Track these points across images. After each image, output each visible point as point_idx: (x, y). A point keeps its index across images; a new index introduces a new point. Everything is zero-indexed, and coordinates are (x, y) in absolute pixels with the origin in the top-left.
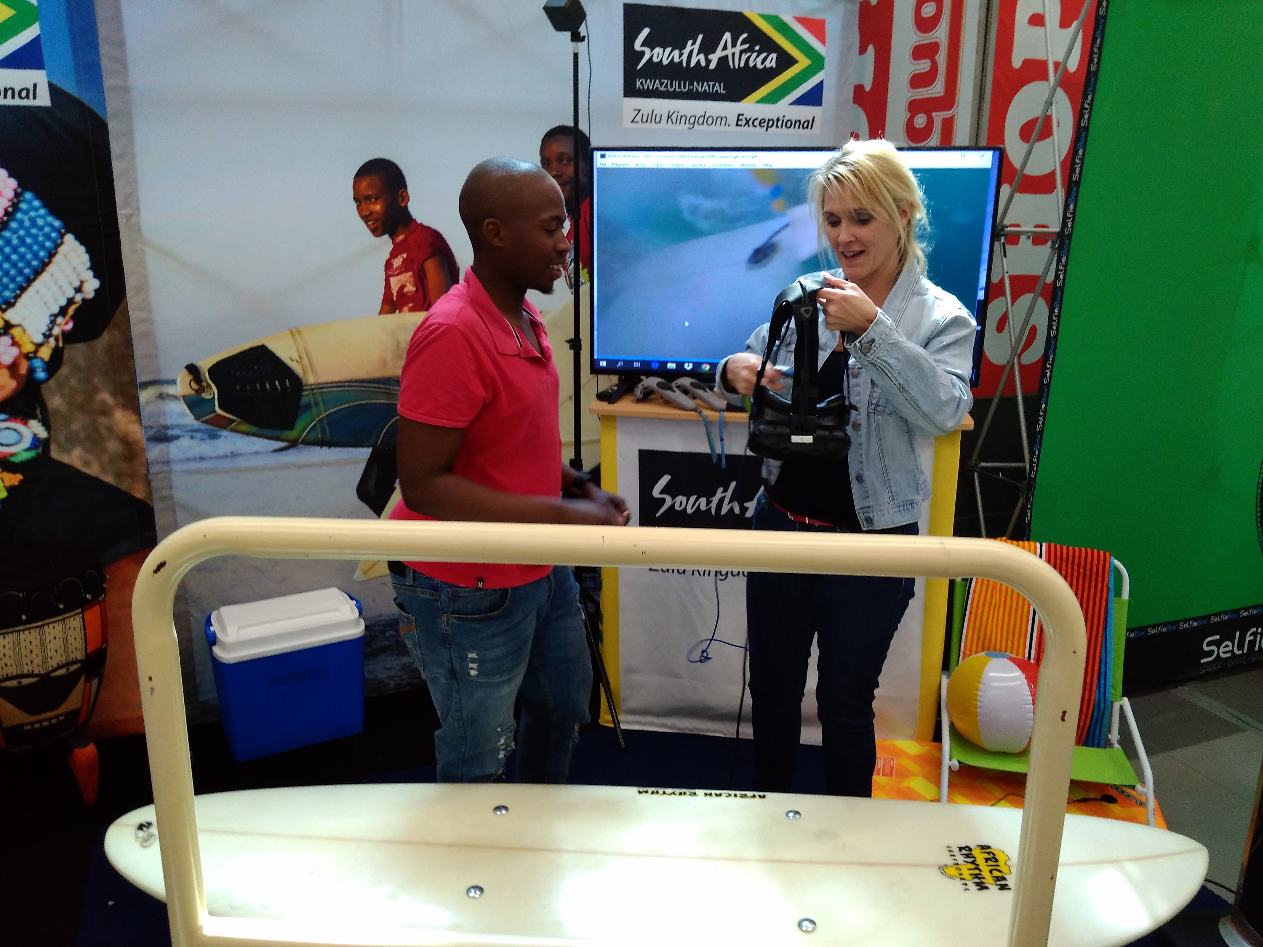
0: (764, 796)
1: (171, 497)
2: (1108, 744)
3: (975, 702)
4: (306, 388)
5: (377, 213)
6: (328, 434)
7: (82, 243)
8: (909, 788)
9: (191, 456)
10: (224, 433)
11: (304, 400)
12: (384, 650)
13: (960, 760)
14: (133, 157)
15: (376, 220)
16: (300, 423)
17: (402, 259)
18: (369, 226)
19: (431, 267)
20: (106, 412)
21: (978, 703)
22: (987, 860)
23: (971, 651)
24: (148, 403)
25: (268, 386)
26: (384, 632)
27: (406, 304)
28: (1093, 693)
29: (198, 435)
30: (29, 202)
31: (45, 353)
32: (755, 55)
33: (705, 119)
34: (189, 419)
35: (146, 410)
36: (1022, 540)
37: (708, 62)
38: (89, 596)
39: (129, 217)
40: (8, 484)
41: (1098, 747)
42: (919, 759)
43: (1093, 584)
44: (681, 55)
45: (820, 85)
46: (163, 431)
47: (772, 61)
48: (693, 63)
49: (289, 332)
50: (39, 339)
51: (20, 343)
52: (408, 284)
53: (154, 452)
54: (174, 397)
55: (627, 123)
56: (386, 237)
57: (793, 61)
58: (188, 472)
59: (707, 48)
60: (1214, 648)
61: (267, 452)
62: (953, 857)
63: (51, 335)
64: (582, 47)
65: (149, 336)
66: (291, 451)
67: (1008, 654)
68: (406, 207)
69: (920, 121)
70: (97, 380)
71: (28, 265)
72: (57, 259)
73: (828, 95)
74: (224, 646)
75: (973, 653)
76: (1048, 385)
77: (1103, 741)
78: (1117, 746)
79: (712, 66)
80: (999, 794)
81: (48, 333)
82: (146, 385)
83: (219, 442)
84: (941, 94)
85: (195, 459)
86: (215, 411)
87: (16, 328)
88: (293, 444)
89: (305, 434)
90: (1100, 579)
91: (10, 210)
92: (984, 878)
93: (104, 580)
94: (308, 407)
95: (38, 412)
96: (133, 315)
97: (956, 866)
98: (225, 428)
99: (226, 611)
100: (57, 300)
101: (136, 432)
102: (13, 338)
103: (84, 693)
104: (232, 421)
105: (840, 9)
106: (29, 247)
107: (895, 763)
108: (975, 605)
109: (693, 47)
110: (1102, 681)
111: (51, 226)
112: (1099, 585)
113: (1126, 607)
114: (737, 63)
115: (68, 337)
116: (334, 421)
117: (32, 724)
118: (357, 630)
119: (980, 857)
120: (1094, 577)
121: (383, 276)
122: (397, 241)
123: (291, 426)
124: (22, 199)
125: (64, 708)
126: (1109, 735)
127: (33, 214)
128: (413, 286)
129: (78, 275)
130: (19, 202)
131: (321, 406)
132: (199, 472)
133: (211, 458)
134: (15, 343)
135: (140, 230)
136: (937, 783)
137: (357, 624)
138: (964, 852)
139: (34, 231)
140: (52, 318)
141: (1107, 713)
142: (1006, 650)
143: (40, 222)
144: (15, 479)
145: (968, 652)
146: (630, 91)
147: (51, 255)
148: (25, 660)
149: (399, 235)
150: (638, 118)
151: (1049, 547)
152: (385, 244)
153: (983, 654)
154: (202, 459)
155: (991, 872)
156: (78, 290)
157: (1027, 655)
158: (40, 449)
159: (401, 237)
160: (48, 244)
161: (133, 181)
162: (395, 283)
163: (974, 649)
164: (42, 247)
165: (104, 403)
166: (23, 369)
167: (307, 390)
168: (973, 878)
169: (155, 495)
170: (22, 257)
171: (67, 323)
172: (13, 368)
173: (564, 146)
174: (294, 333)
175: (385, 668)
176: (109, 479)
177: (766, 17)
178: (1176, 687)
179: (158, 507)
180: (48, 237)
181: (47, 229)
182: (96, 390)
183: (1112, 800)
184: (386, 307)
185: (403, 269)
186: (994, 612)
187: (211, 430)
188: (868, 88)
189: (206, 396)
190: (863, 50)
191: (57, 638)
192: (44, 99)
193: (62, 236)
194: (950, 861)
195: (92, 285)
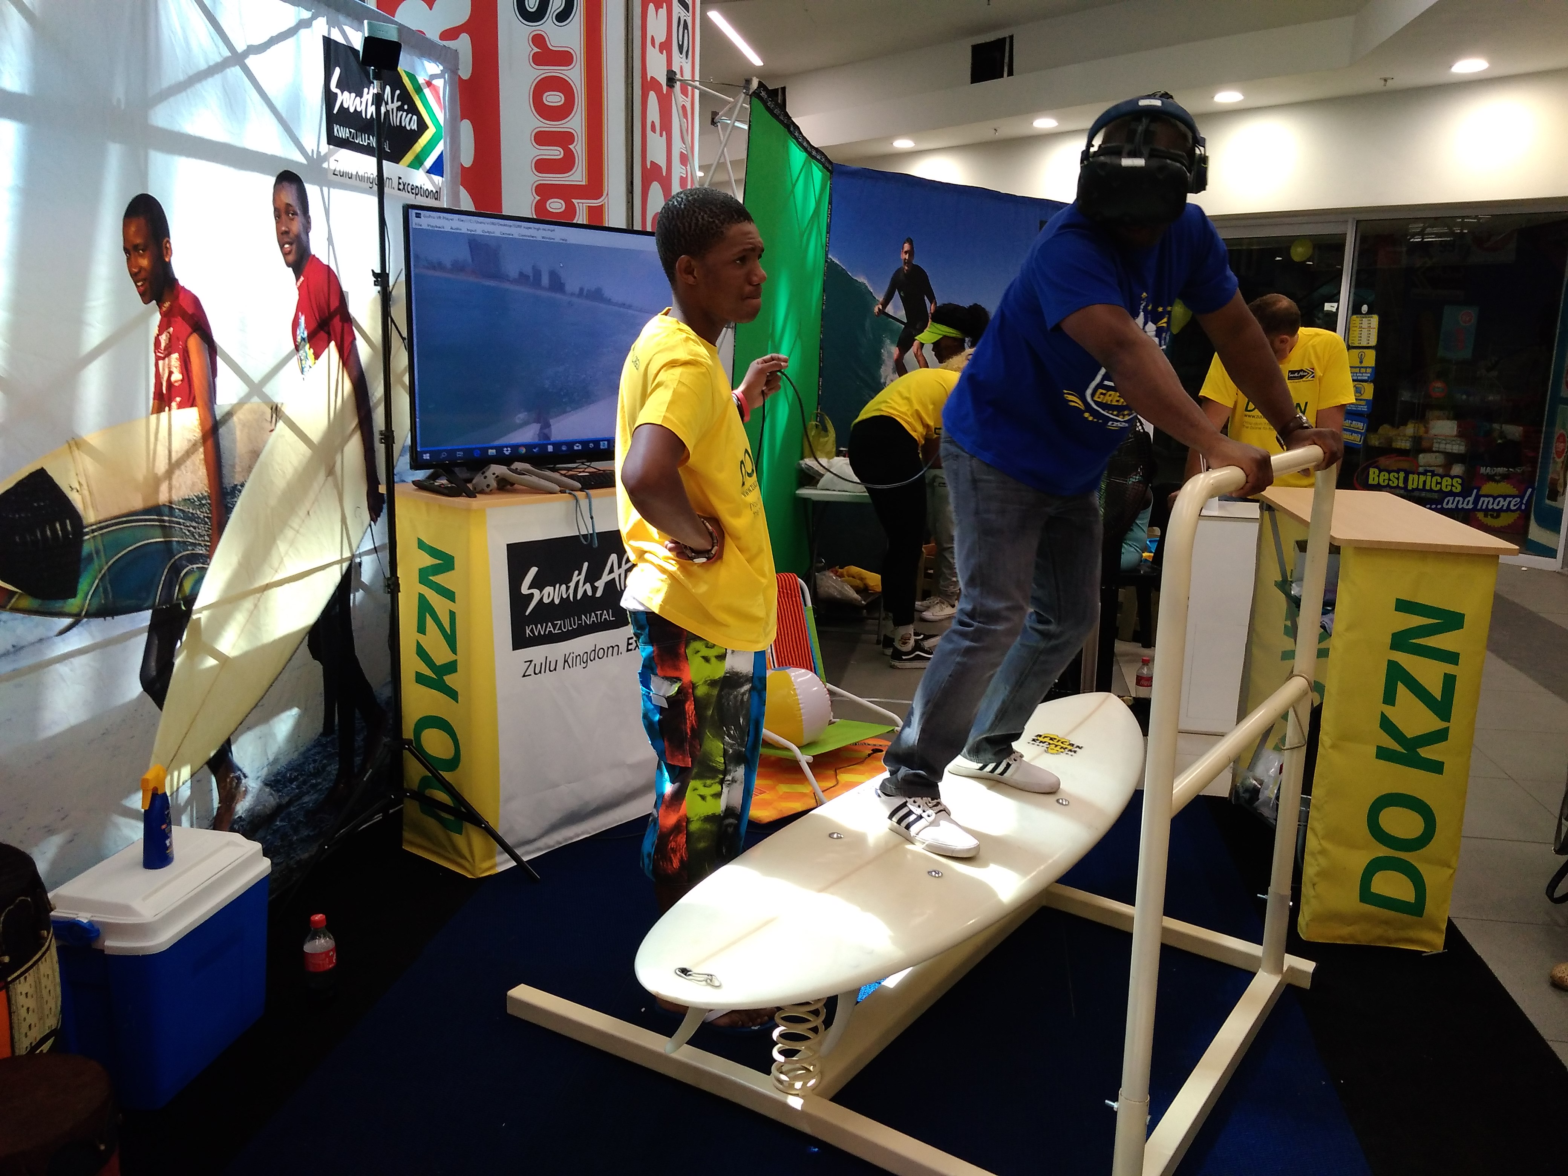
4: (86, 530)
5: (143, 269)
6: (110, 597)
11: (85, 550)
15: (144, 280)
16: (83, 586)
17: (169, 335)
18: (137, 286)
19: (194, 347)
25: (48, 533)
27: (174, 399)
32: (405, 114)
44: (360, 102)
45: (441, 157)
47: (414, 122)
48: (369, 115)
49: (67, 446)
52: (175, 370)
55: (332, 176)
56: (154, 305)
57: (425, 126)
61: (52, 637)
69: (556, 205)
84: (582, 183)
88: (77, 619)
89: (88, 600)
90: (797, 594)
94: (90, 557)
98: (4, 607)
109: (368, 96)
112: (798, 599)
113: (812, 613)
114: (395, 120)
116: (114, 579)
121: (154, 360)
122: (164, 311)
123: (72, 592)
128: (180, 373)
131: (102, 553)
146: (331, 138)
149: (165, 302)
150: (338, 171)
159: (167, 304)
162: (164, 369)
167: (87, 533)
173: (290, 196)
174: (73, 446)
177: (407, 75)
184: (156, 404)
185: (170, 349)
188: (467, 164)
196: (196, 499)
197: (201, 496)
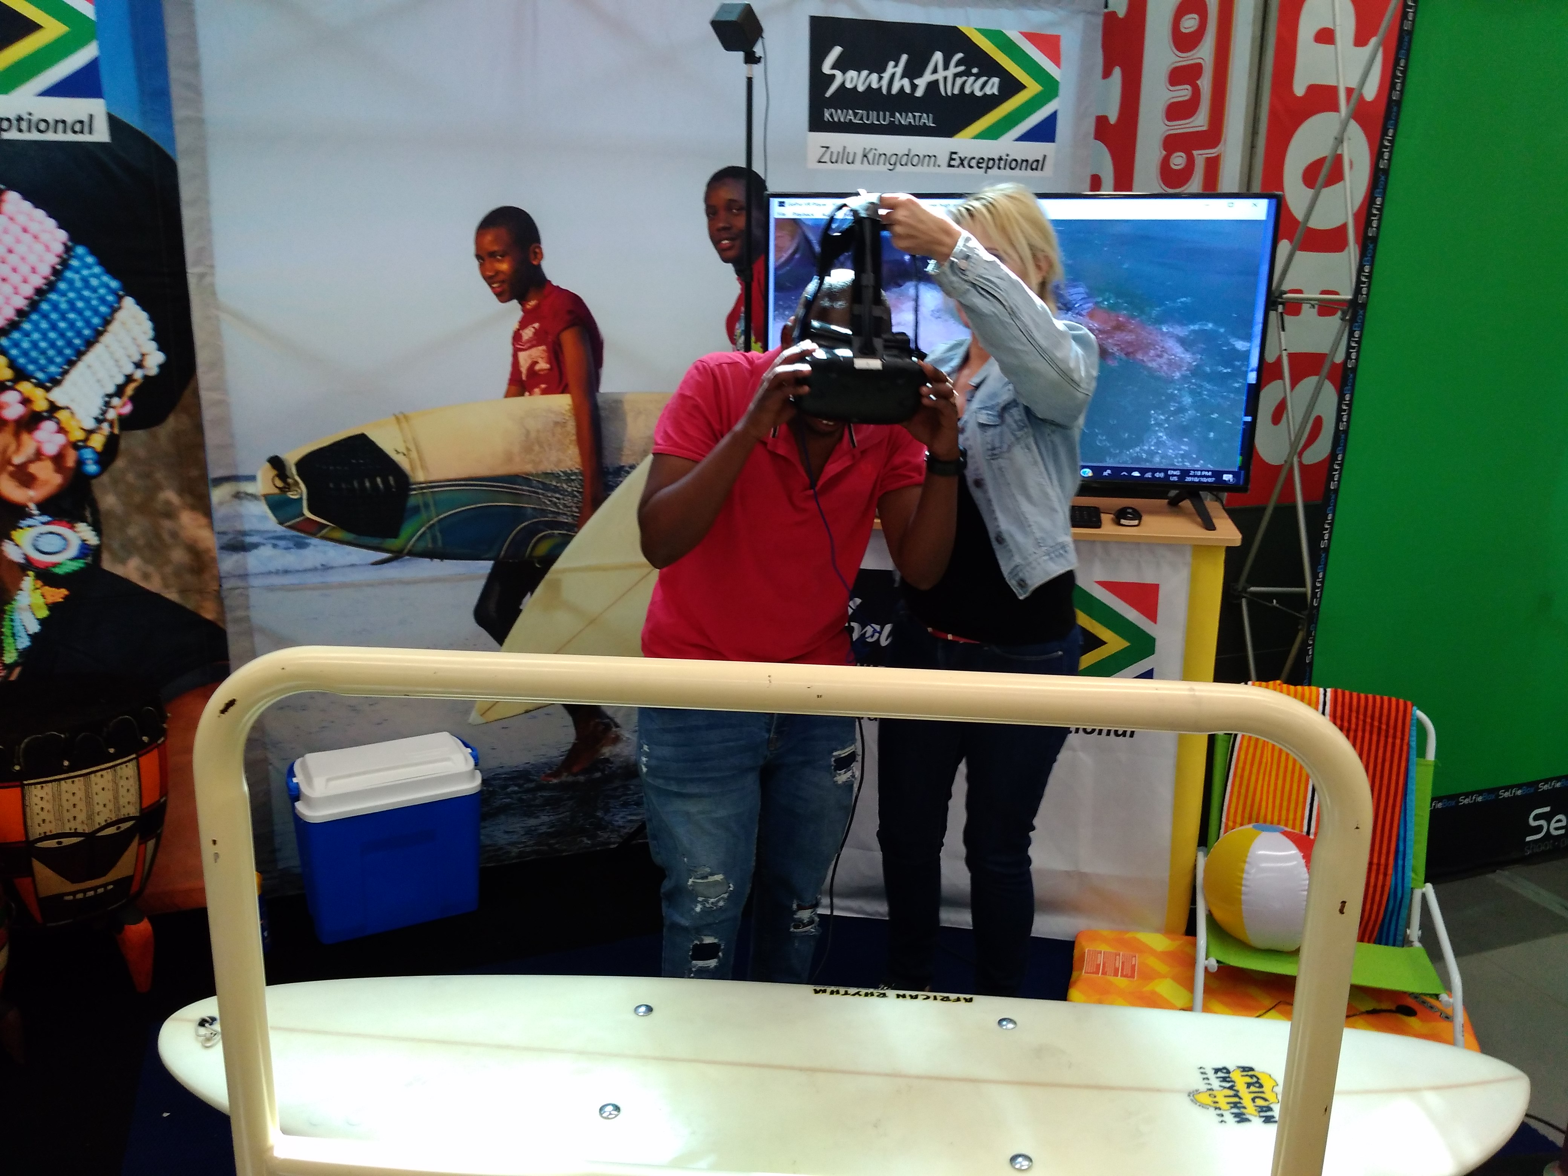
0: (971, 1000)
1: (247, 619)
2: (1406, 942)
3: (1239, 887)
4: (414, 486)
5: (502, 272)
6: (440, 543)
7: (144, 309)
8: (1154, 993)
9: (273, 569)
10: (314, 541)
11: (412, 502)
12: (504, 809)
13: (1221, 959)
14: (208, 203)
15: (502, 282)
16: (407, 530)
17: (533, 330)
18: (492, 288)
19: (569, 339)
20: (170, 513)
21: (1243, 888)
22: (1249, 1085)
23: (1235, 822)
24: (221, 503)
25: (367, 484)
26: (505, 787)
27: (537, 385)
28: (1388, 878)
29: (282, 543)
30: (80, 258)
31: (97, 442)
32: (972, 79)
33: (910, 159)
34: (271, 523)
35: (219, 513)
36: (1302, 684)
37: (914, 87)
38: (145, 739)
39: (202, 276)
40: (50, 600)
41: (1394, 945)
42: (1168, 956)
43: (1390, 740)
44: (881, 78)
45: (1052, 118)
46: (241, 538)
47: (993, 86)
48: (895, 90)
49: (393, 418)
50: (90, 424)
51: (68, 429)
52: (540, 360)
53: (228, 563)
54: (254, 497)
55: (812, 164)
56: (514, 303)
57: (1019, 87)
58: (271, 589)
59: (913, 71)
60: (1543, 822)
61: (366, 564)
62: (1206, 1081)
63: (104, 420)
64: (757, 70)
65: (224, 421)
66: (395, 564)
67: (1282, 827)
68: (538, 268)
69: (1178, 161)
70: (159, 475)
71: (79, 334)
72: (114, 327)
73: (1063, 128)
74: (309, 802)
75: (1237, 825)
76: (1336, 491)
77: (1399, 938)
78: (1417, 944)
79: (919, 93)
80: (1268, 1002)
81: (101, 417)
82: (220, 481)
83: (306, 552)
84: (1204, 128)
85: (277, 572)
86: (303, 515)
87: (62, 410)
88: (397, 555)
89: (412, 542)
90: (1399, 734)
91: (59, 267)
92: (1244, 1108)
93: (164, 719)
94: (416, 510)
95: (88, 514)
96: (206, 396)
97: (1211, 1092)
98: (313, 535)
99: (312, 759)
100: (112, 377)
101: (207, 539)
102: (58, 423)
103: (137, 857)
104: (324, 526)
105: (1079, 22)
106: (80, 312)
107: (1136, 961)
108: (1241, 765)
109: (895, 69)
110: (1400, 862)
111: (107, 286)
112: (1398, 741)
113: (1431, 770)
114: (949, 89)
115: (126, 423)
116: (448, 527)
117: (74, 893)
118: (471, 785)
119: (1240, 1082)
120: (1391, 731)
121: (510, 349)
122: (528, 307)
123: (394, 533)
124: (72, 254)
125: (114, 874)
126: (1408, 931)
127: (85, 272)
128: (547, 363)
129: (139, 346)
130: (70, 257)
131: (432, 508)
132: (283, 588)
133: (298, 571)
134: (61, 430)
135: (214, 293)
136: (1189, 985)
137: (472, 777)
138: (1220, 1074)
139: (86, 293)
140: (107, 399)
141: (1406, 901)
142: (1279, 823)
143: (94, 282)
144: (58, 594)
145: (1231, 824)
146: (817, 124)
147: (107, 322)
148: (67, 816)
149: (530, 301)
150: (826, 158)
151: (1335, 693)
152: (513, 311)
153: (1251, 826)
154: (286, 572)
155: (1253, 1100)
156: (139, 365)
157: (1305, 829)
158: (89, 560)
159: (533, 303)
160: (103, 309)
161: (206, 233)
162: (524, 358)
163: (1239, 820)
164: (96, 312)
165: (168, 503)
166: (70, 461)
167: (414, 489)
168: (1232, 1108)
169: (229, 616)
170: (72, 325)
171: (124, 405)
172: (58, 460)
173: (735, 192)
174: (401, 419)
175: (507, 832)
176: (172, 596)
177: (985, 33)
178: (1495, 871)
179: (231, 630)
180: (103, 300)
181: (102, 291)
182: (158, 487)
183: (1410, 1012)
184: (513, 388)
185: (534, 342)
186: (1264, 774)
187: (298, 537)
188: (1113, 119)
189: (292, 495)
190: (1107, 74)
191: (106, 790)
192: (101, 134)
193: (120, 298)
194: (1203, 1087)
195: (155, 359)
196: (562, 474)
197: (570, 472)
